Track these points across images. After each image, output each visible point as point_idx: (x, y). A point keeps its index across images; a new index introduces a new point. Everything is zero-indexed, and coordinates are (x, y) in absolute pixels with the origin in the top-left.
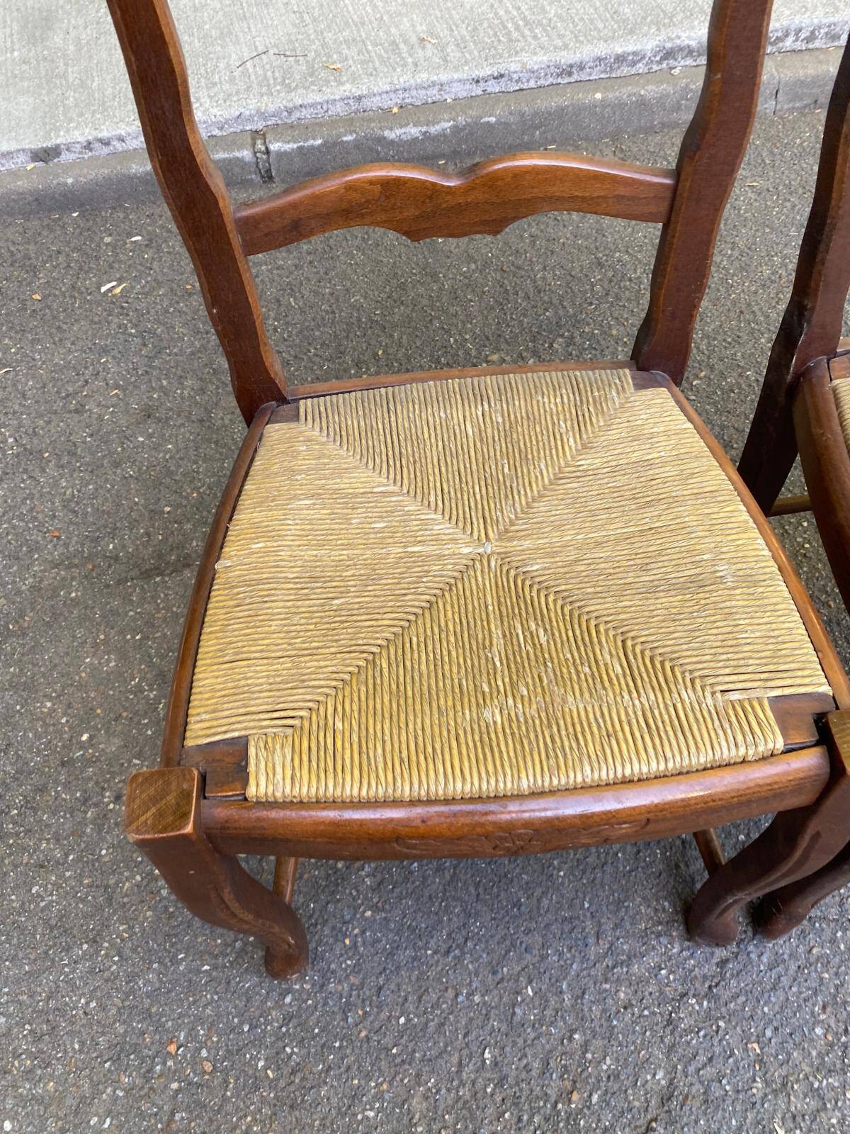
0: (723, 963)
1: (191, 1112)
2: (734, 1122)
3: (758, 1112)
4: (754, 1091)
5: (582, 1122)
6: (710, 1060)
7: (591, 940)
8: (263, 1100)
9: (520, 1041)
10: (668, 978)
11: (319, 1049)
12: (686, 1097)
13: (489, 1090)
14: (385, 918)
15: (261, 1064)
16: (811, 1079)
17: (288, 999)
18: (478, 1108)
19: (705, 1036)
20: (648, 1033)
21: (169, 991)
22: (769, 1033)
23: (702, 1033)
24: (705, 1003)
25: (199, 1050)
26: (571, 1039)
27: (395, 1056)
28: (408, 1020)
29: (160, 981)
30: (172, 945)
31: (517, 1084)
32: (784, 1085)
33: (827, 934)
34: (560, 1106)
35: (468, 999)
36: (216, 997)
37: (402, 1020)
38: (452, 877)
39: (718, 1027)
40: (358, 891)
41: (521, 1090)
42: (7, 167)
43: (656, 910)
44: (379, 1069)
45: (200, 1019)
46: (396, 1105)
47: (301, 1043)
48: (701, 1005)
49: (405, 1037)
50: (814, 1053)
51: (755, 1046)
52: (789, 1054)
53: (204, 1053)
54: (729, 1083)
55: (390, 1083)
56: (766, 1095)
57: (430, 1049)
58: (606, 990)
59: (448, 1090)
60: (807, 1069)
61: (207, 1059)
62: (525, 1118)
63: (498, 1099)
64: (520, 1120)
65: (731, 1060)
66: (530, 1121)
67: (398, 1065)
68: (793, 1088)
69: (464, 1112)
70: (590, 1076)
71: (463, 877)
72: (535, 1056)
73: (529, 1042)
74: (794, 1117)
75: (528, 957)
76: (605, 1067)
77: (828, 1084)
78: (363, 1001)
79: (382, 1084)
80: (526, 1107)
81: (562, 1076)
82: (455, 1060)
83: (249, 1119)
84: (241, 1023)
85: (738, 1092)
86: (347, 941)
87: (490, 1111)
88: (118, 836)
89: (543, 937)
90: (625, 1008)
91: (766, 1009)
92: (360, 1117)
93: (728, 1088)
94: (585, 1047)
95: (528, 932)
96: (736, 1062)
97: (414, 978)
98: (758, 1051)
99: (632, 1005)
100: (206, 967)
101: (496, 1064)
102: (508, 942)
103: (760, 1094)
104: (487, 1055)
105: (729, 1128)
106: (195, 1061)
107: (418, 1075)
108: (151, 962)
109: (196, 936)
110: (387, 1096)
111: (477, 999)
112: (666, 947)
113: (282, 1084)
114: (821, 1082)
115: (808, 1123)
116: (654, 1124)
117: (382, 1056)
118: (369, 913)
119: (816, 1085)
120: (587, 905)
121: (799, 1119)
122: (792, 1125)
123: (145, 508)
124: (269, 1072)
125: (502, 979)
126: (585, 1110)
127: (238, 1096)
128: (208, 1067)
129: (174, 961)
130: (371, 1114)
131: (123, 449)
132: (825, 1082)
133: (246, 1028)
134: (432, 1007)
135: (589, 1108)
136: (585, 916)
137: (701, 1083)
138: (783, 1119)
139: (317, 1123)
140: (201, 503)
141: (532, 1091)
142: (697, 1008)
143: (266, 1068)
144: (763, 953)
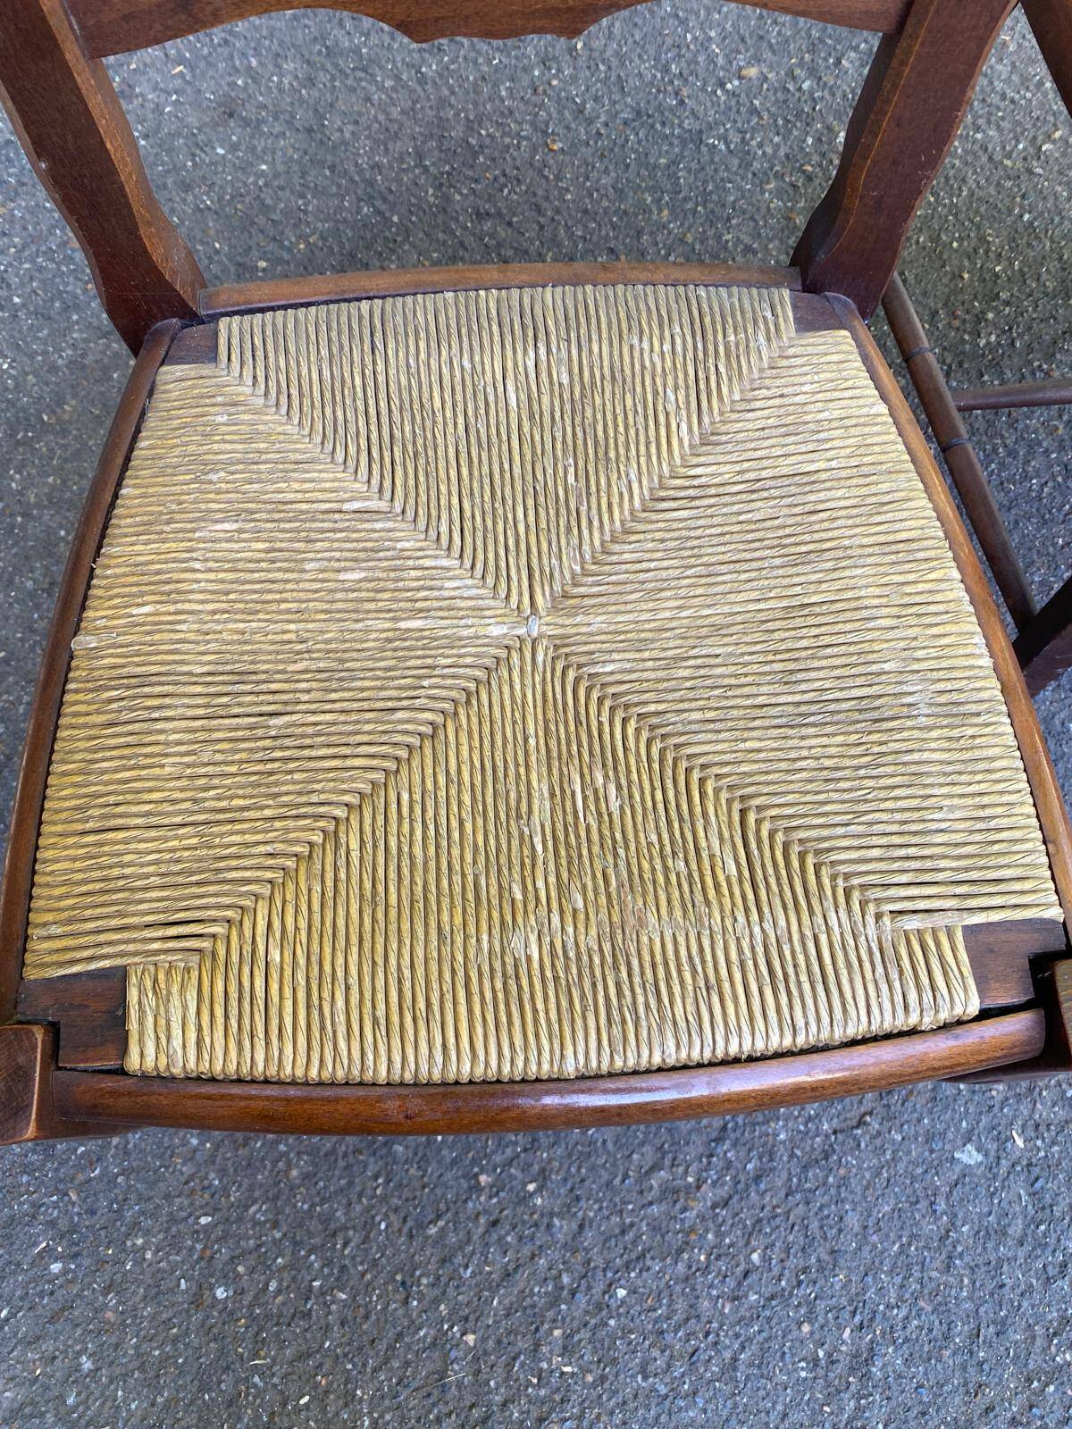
2: (964, 1124)
3: (995, 1116)
4: (994, 1093)
56: (1007, 1099)
68: (1040, 1094)
74: (1037, 1126)
103: (999, 1098)
105: (958, 1131)
115: (1054, 1134)
116: (868, 1119)
121: (1042, 1128)
122: (1033, 1134)
138: (1024, 1126)
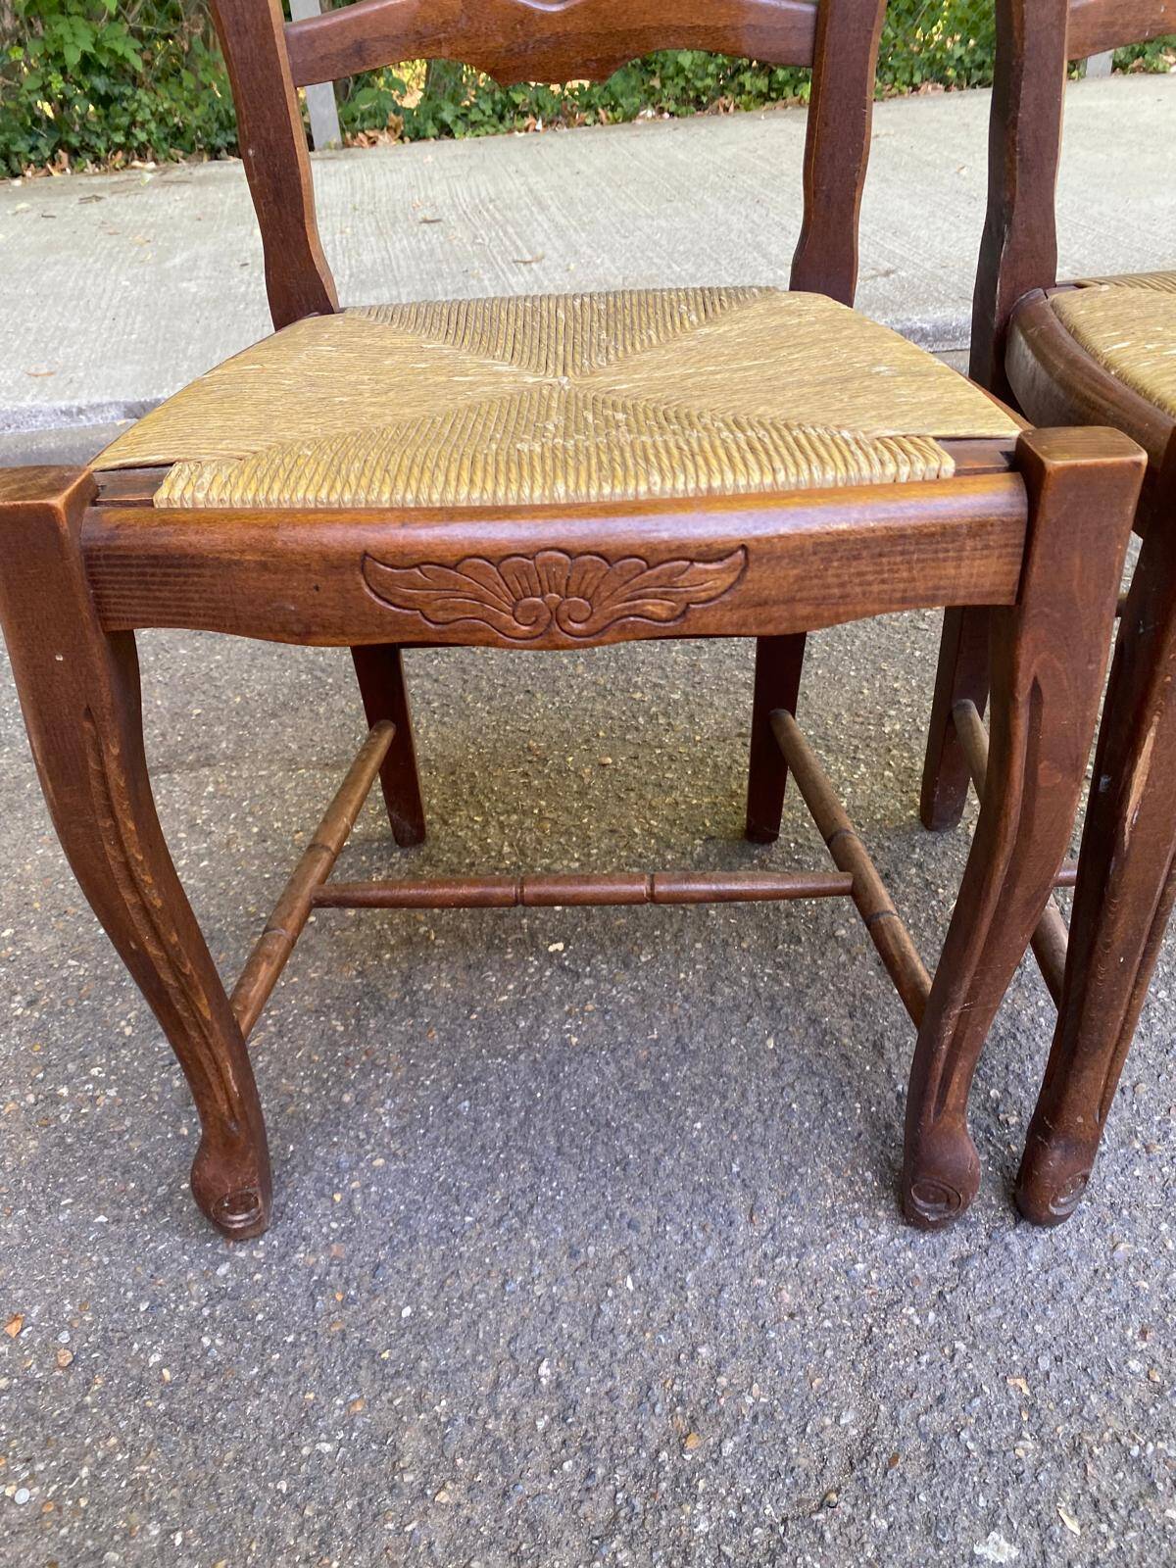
0: (962, 1261)
1: (16, 1426)
5: (701, 1484)
6: (940, 1399)
7: (741, 1218)
8: (146, 1415)
9: (604, 1355)
10: (868, 1275)
11: (258, 1344)
12: (893, 1460)
13: (541, 1425)
14: (405, 1171)
15: (155, 1359)
16: (1124, 1440)
17: (222, 1270)
18: (517, 1451)
19: (930, 1364)
20: (829, 1353)
21: (33, 1249)
22: (1045, 1363)
23: (924, 1359)
24: (932, 1315)
25: (56, 1333)
26: (693, 1355)
27: (385, 1363)
28: (417, 1313)
29: (24, 1235)
30: (57, 1186)
31: (592, 1417)
32: (1076, 1449)
33: (1143, 1228)
34: (664, 1455)
35: (523, 1288)
36: (106, 1260)
37: (407, 1312)
38: (522, 1124)
39: (954, 1351)
40: (369, 1134)
41: (597, 1428)
42: (94, 422)
43: (851, 1183)
44: (356, 1382)
45: (71, 1291)
46: (373, 1439)
47: (230, 1336)
48: (924, 1317)
49: (408, 1337)
50: (1129, 1401)
51: (1021, 1382)
52: (1083, 1400)
53: (64, 1337)
54: (973, 1439)
55: (369, 1404)
57: (447, 1357)
58: (759, 1288)
59: (469, 1421)
60: (1118, 1426)
61: (67, 1346)
62: (600, 1471)
63: (555, 1440)
64: (590, 1474)
65: (977, 1402)
66: (608, 1478)
67: (387, 1376)
69: (492, 1457)
70: (722, 1412)
71: (539, 1125)
72: (625, 1377)
73: (620, 1356)
75: (633, 1236)
76: (750, 1400)
77: (1157, 1452)
78: (347, 1282)
79: (354, 1403)
80: (603, 1454)
81: (672, 1410)
82: (488, 1376)
83: (113, 1441)
84: (138, 1299)
85: (990, 1453)
86: (337, 1197)
87: (540, 1458)
88: (17, 1047)
89: (659, 1208)
90: (792, 1316)
91: (1039, 1328)
92: (305, 1451)
93: (971, 1445)
94: (718, 1367)
95: (636, 1201)
96: (986, 1404)
97: (437, 1254)
98: (1026, 1391)
99: (802, 1312)
100: (102, 1219)
101: (559, 1385)
102: (601, 1214)
104: (544, 1370)
106: (48, 1349)
107: (419, 1396)
108: (16, 1208)
109: (97, 1177)
110: (359, 1423)
111: (539, 1290)
112: (866, 1232)
113: (183, 1392)
114: (1143, 1448)
117: (364, 1363)
118: (379, 1162)
119: (1135, 1451)
120: (735, 1169)
123: (168, 711)
124: (165, 1372)
125: (585, 1265)
126: (709, 1465)
127: (103, 1405)
128: (65, 1358)
129: (53, 1206)
130: (327, 1447)
131: (157, 659)
132: (1150, 1447)
133: (143, 1307)
134: (461, 1298)
135: (716, 1462)
136: (731, 1184)
137: (923, 1436)
139: (230, 1455)
140: (244, 709)
141: (616, 1430)
142: (917, 1321)
143: (161, 1366)
144: (1031, 1247)
